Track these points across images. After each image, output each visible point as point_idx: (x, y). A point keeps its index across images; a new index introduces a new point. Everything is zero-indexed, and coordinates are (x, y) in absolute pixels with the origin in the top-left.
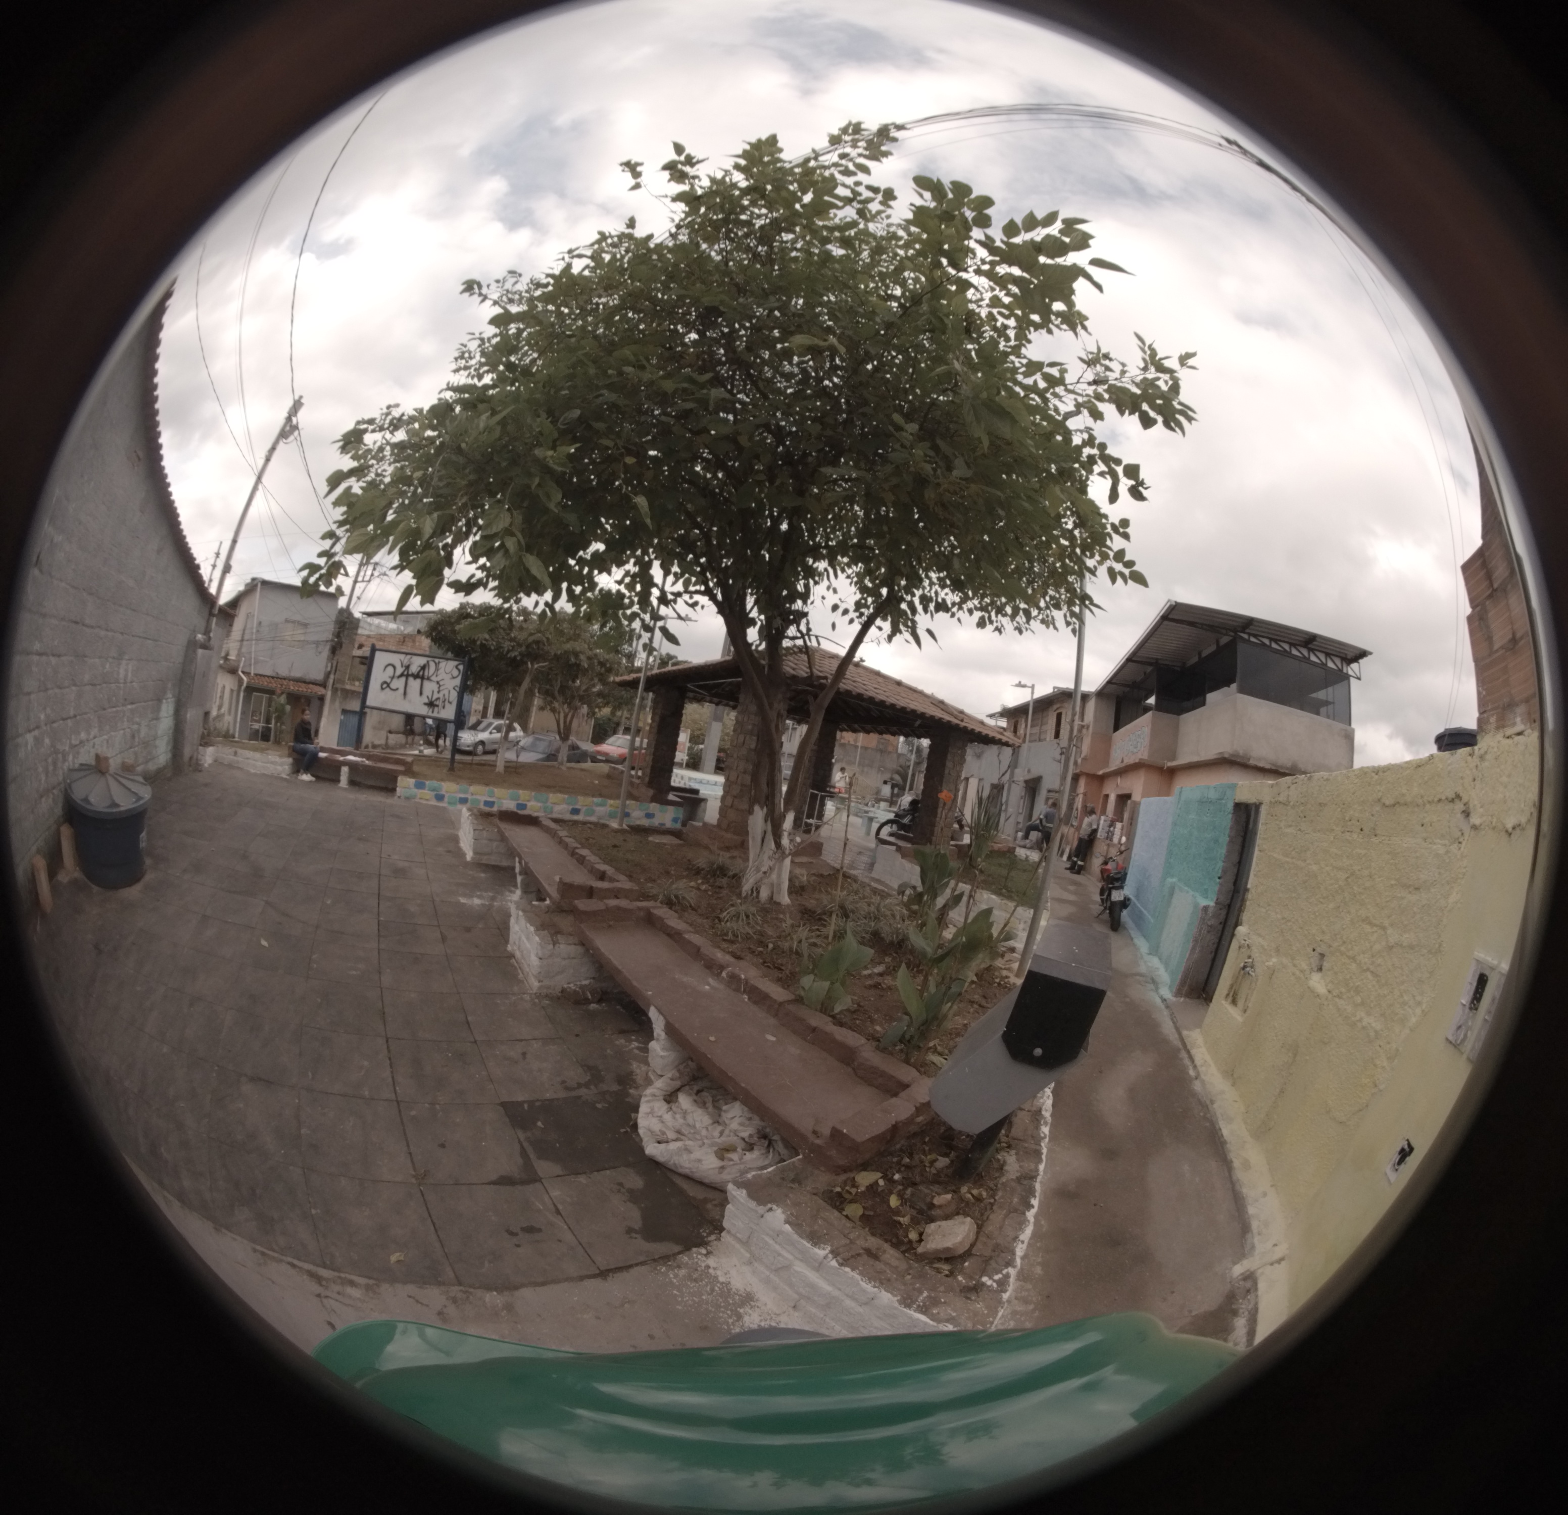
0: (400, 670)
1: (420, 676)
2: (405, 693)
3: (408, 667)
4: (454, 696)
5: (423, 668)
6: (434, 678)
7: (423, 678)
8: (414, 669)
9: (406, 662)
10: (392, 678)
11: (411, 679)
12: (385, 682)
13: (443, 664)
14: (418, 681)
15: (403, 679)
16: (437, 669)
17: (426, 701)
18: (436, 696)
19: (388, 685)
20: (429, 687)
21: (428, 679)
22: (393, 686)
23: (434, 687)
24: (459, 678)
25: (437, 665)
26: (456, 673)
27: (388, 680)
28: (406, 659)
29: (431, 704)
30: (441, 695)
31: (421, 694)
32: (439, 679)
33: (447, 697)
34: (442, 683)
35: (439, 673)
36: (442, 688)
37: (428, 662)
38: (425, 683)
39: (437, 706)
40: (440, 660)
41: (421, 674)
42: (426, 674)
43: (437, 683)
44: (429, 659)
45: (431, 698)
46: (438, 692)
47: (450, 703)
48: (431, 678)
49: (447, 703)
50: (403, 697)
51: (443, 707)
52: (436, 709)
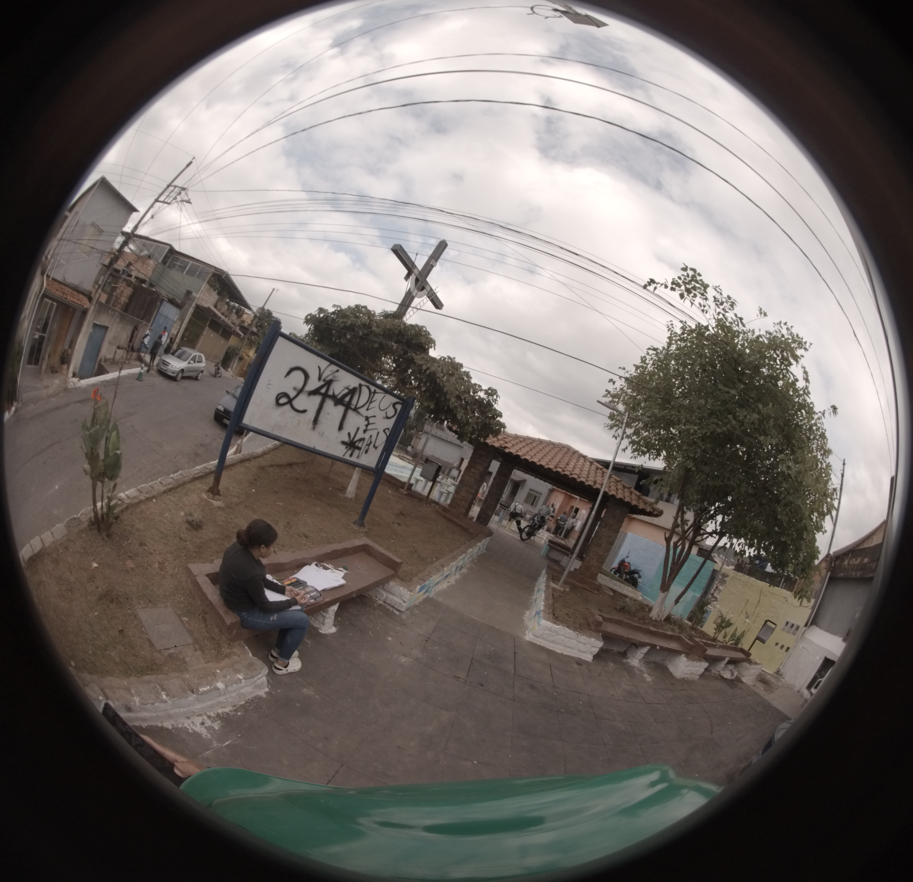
0: (314, 383)
1: (345, 402)
2: (315, 421)
3: (327, 383)
5: (353, 392)
6: (363, 411)
7: (348, 407)
8: (337, 389)
9: (326, 377)
10: (301, 391)
11: (329, 404)
12: (285, 395)
13: (379, 396)
14: (340, 408)
15: (317, 398)
16: (370, 401)
17: (345, 438)
18: (360, 435)
19: (290, 403)
20: (354, 420)
21: (356, 410)
22: (300, 402)
23: (362, 423)
24: (394, 421)
25: (372, 394)
27: (291, 394)
28: (327, 371)
29: (351, 445)
30: (367, 436)
31: (340, 427)
32: (370, 413)
33: (373, 439)
34: (371, 420)
35: (372, 405)
36: (370, 427)
37: (360, 385)
38: (350, 413)
39: (359, 449)
40: (378, 390)
41: (347, 399)
42: (354, 402)
43: (367, 418)
44: (363, 383)
45: (352, 435)
46: (365, 431)
47: (376, 448)
48: (361, 411)
49: (372, 446)
50: (311, 425)
51: (367, 452)
52: (357, 451)
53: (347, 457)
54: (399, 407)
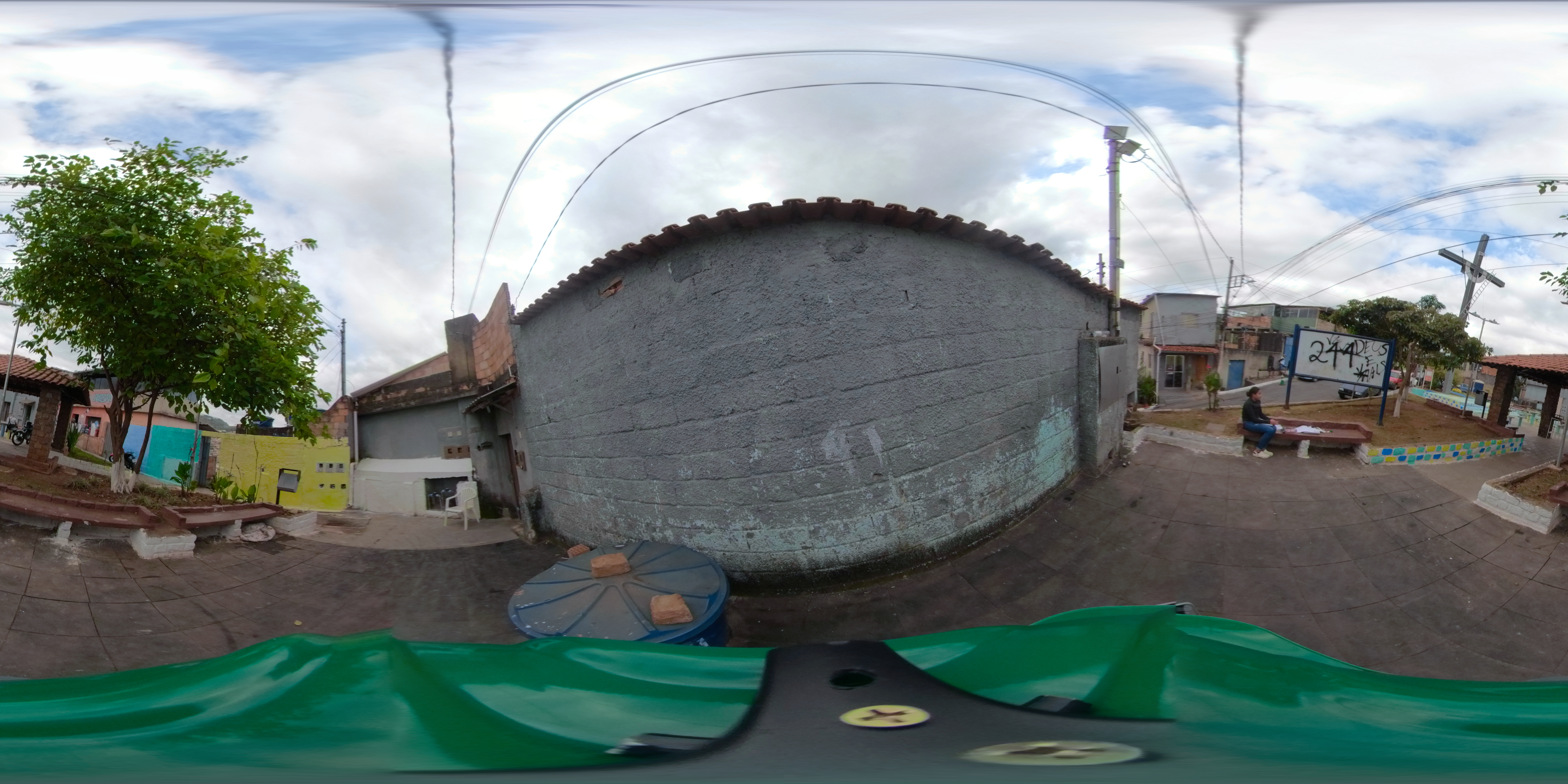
0: (1327, 347)
1: (1350, 351)
2: (1334, 365)
3: (1336, 344)
4: (1382, 367)
5: (1352, 345)
6: (1363, 354)
7: (1351, 354)
8: (1342, 346)
9: (1333, 341)
10: (1321, 352)
11: (1340, 355)
12: (1314, 356)
13: (1370, 343)
14: (1348, 356)
15: (1332, 354)
16: (1365, 347)
17: (1357, 372)
18: (1365, 368)
19: (1317, 358)
20: (1358, 361)
21: (1357, 354)
22: (1322, 358)
23: (1365, 362)
24: (1386, 355)
25: (1365, 343)
26: (1382, 351)
27: (1317, 355)
28: (1334, 338)
29: (1361, 374)
30: (1370, 368)
31: (1351, 366)
32: (1367, 355)
33: (1375, 369)
34: (1369, 358)
35: (1367, 350)
36: (1370, 362)
37: (1356, 341)
38: (1354, 357)
39: (1367, 376)
40: (1369, 341)
41: (1350, 350)
42: (1355, 350)
43: (1366, 358)
44: (1357, 339)
45: (1360, 369)
46: (1367, 365)
47: (1378, 373)
48: (1360, 354)
49: (1375, 373)
50: (1332, 368)
51: (1373, 377)
52: (1365, 378)
53: (1360, 382)
54: (1387, 347)
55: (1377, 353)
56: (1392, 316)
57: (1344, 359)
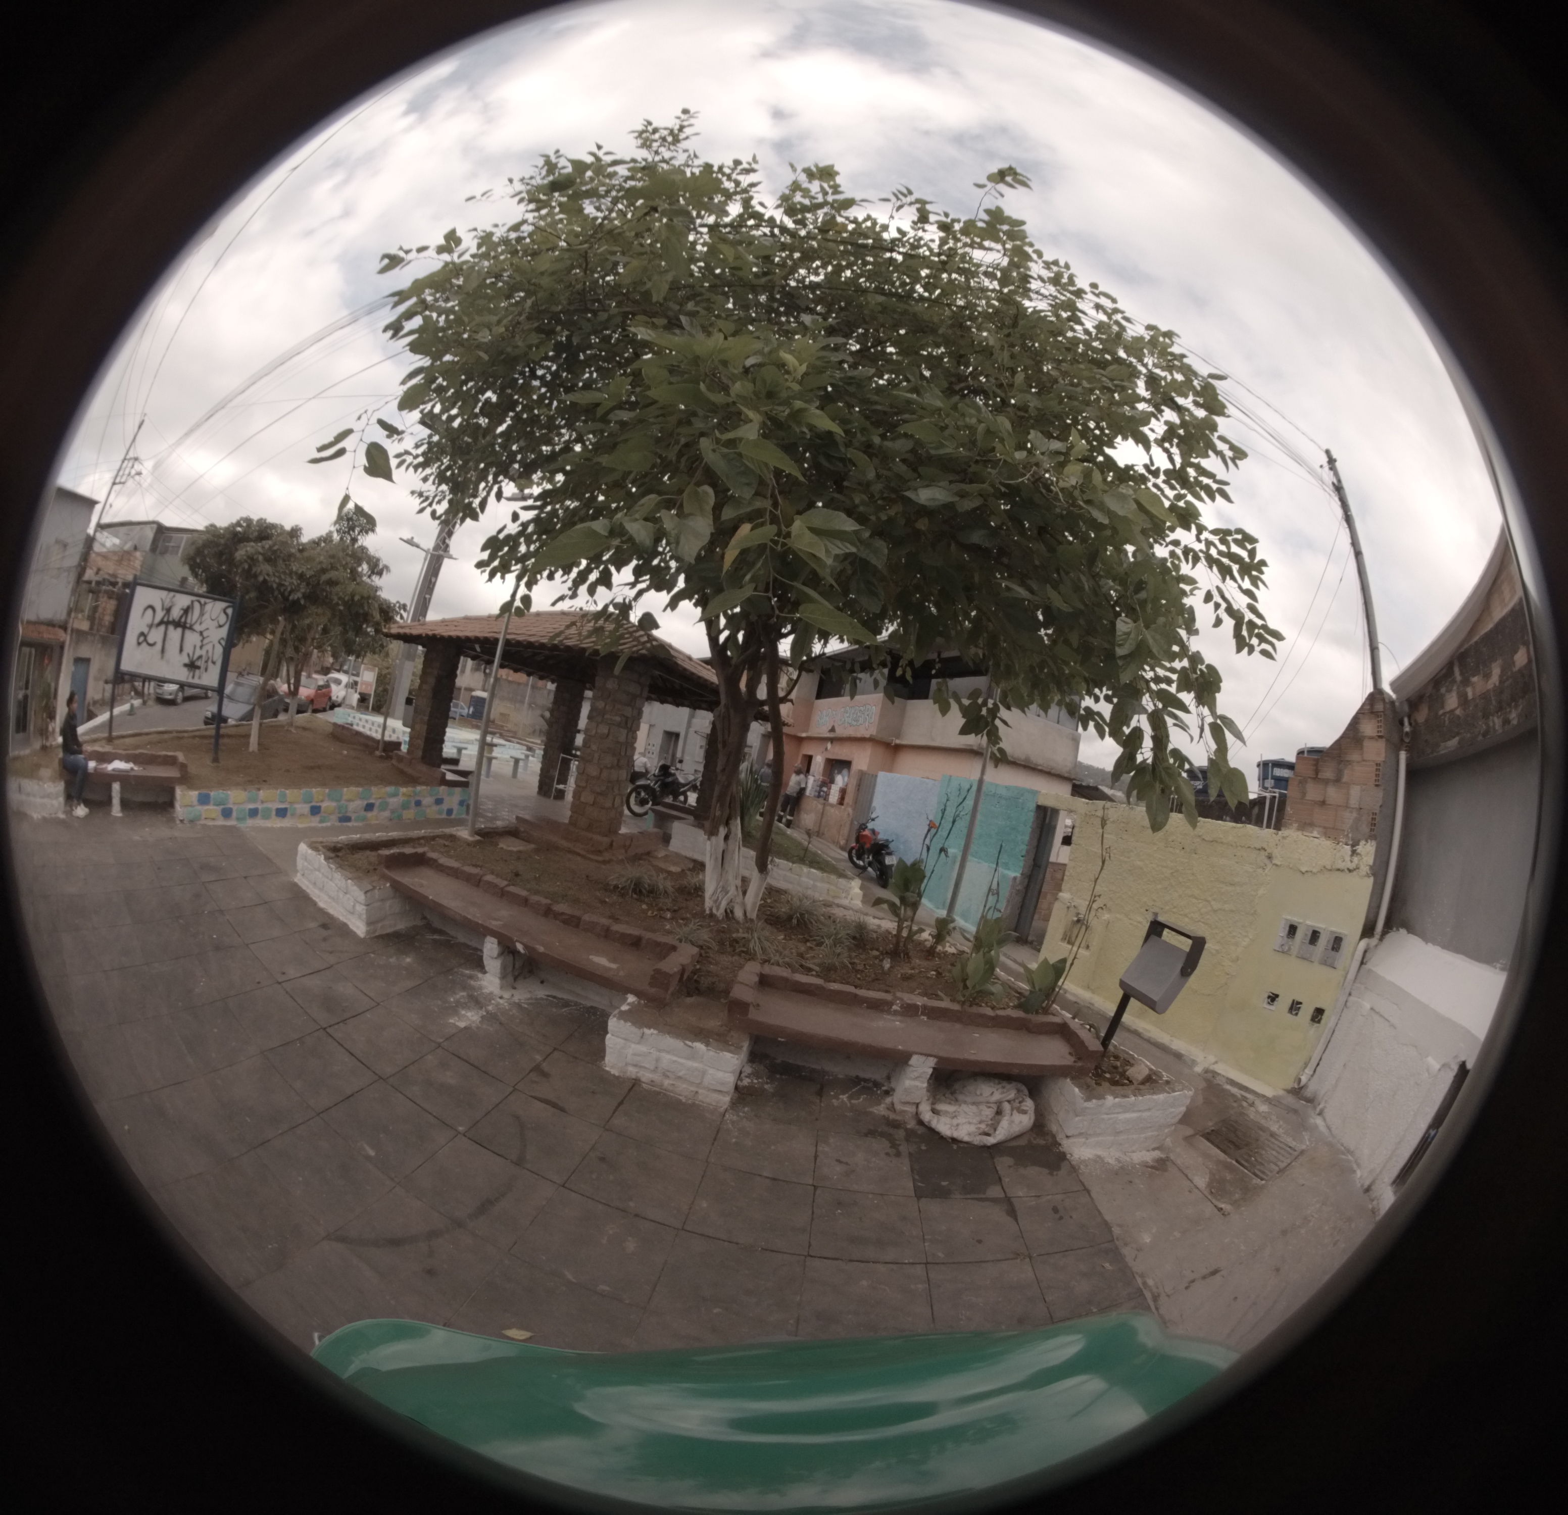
0: (160, 615)
1: (182, 624)
2: (163, 651)
3: (168, 611)
4: (219, 650)
5: (187, 611)
6: (197, 627)
7: (185, 627)
8: (176, 614)
9: (167, 604)
10: (150, 626)
11: (171, 628)
12: (142, 634)
13: (209, 606)
14: (179, 630)
15: (162, 628)
16: (202, 614)
17: (187, 661)
18: (198, 653)
19: (145, 640)
20: (192, 639)
21: (191, 628)
22: (152, 636)
23: (199, 642)
24: (227, 626)
25: (202, 606)
26: (223, 619)
27: (146, 630)
28: (168, 599)
29: (192, 666)
31: (181, 650)
32: (203, 628)
33: (210, 654)
34: (205, 634)
35: (204, 619)
36: (205, 641)
37: (193, 602)
38: (187, 633)
39: (199, 668)
40: (207, 600)
41: (184, 620)
42: (189, 621)
43: (201, 633)
44: (194, 598)
45: (192, 655)
46: (201, 647)
47: (214, 663)
48: (193, 627)
49: (210, 663)
50: (159, 656)
51: (206, 670)
52: (197, 672)
53: (190, 680)
54: (230, 611)
55: (215, 624)
56: (240, 553)
57: (175, 634)
